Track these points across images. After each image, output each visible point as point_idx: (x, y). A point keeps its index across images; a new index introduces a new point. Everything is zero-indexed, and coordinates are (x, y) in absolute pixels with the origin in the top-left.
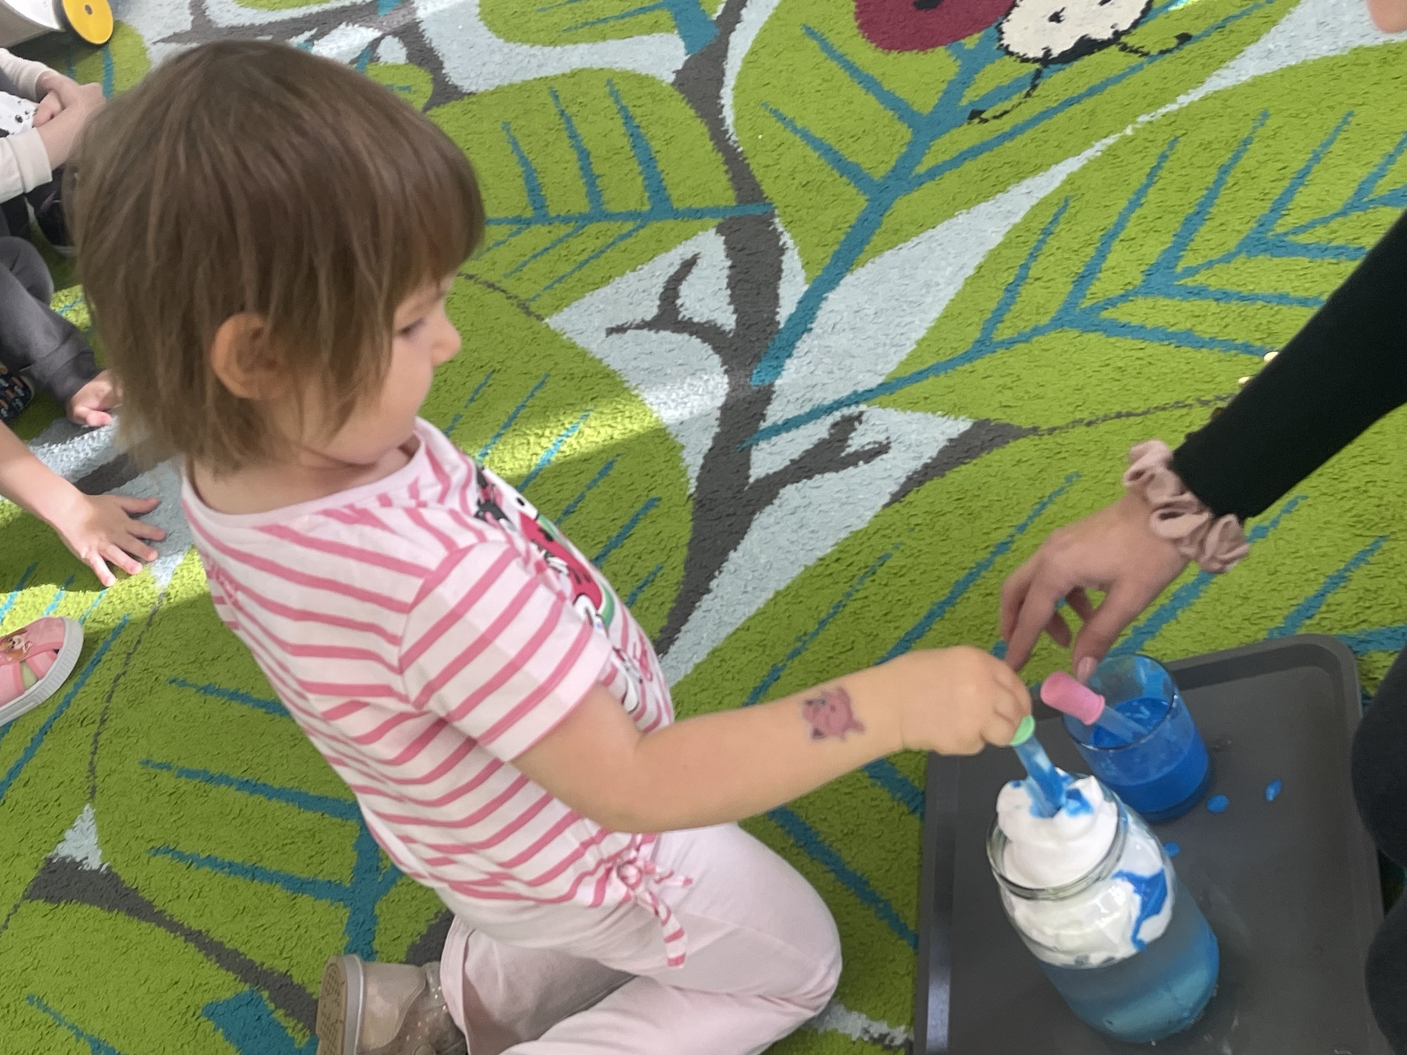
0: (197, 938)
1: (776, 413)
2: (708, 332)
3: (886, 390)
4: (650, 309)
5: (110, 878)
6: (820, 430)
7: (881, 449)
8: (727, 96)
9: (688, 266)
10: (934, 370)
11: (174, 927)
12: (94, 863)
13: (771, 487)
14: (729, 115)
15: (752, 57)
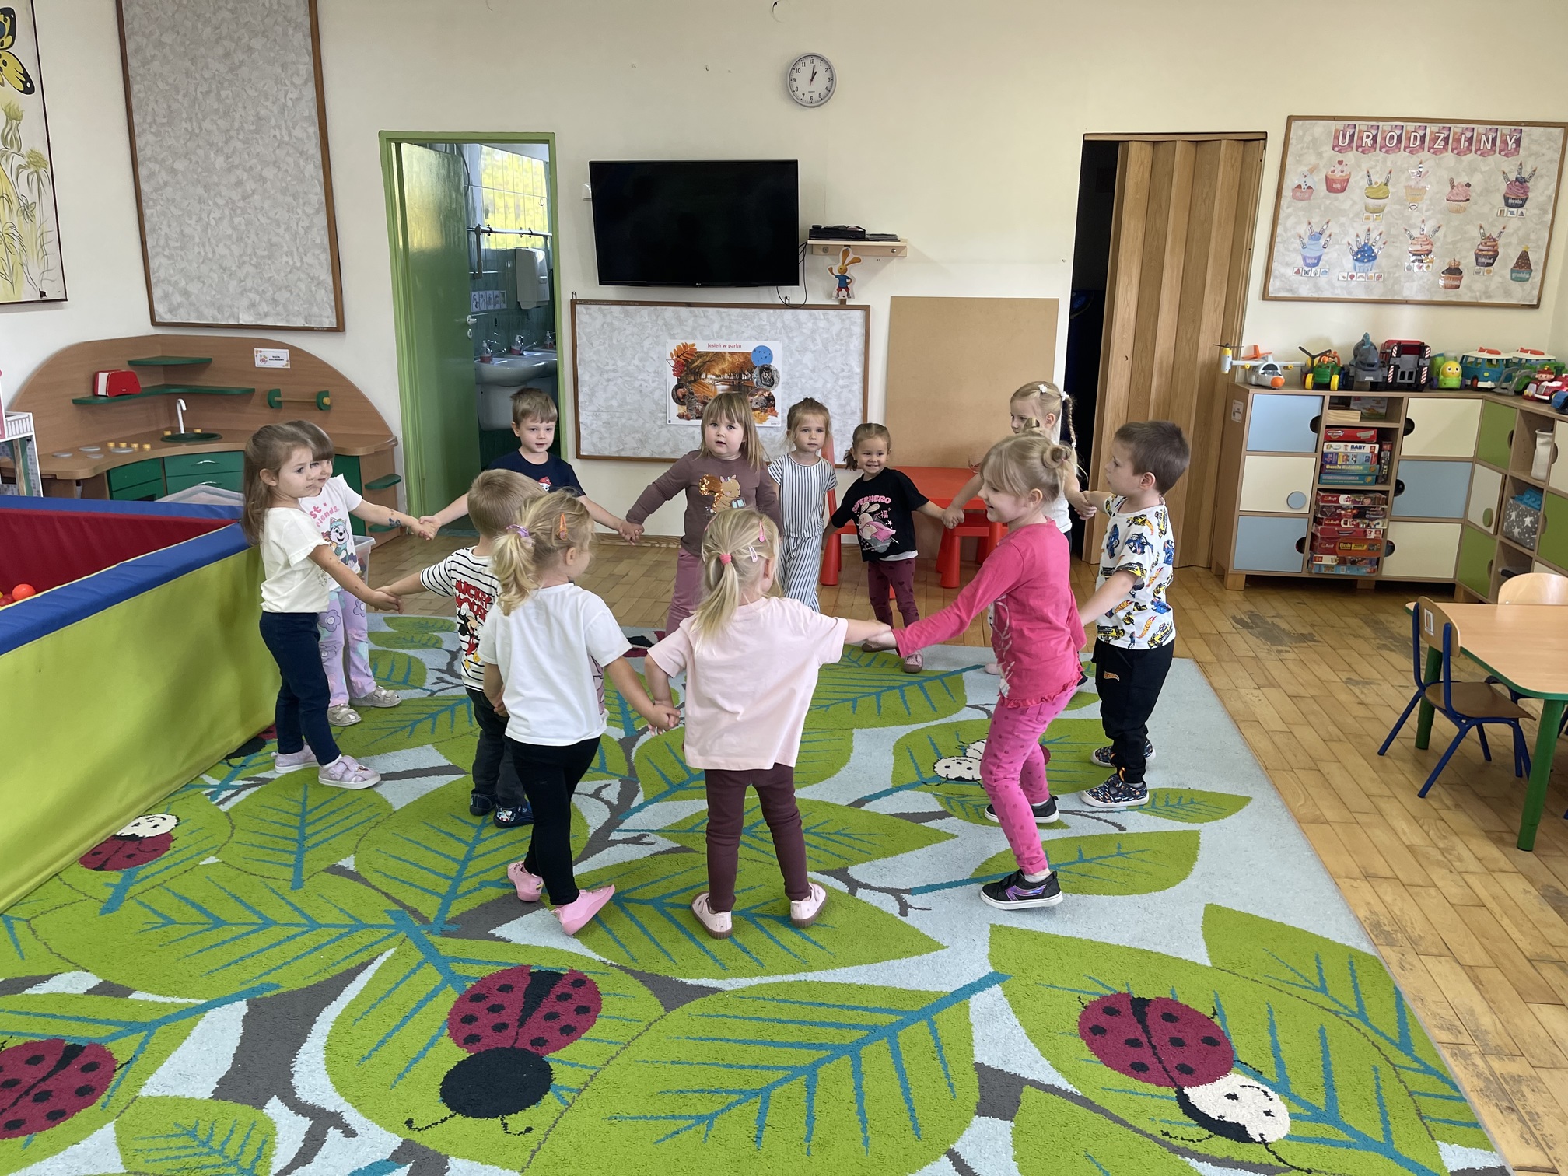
0: (387, 895)
1: (622, 827)
2: (608, 803)
3: (659, 831)
4: (591, 792)
5: (357, 874)
6: (636, 834)
7: (652, 844)
8: (635, 750)
9: (607, 786)
10: (675, 831)
11: (378, 890)
12: (352, 868)
13: (615, 843)
14: (633, 755)
15: (645, 744)
